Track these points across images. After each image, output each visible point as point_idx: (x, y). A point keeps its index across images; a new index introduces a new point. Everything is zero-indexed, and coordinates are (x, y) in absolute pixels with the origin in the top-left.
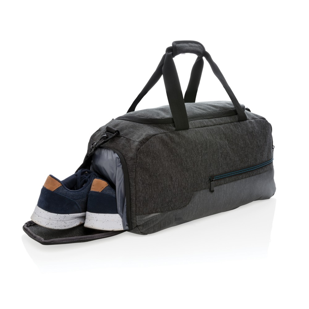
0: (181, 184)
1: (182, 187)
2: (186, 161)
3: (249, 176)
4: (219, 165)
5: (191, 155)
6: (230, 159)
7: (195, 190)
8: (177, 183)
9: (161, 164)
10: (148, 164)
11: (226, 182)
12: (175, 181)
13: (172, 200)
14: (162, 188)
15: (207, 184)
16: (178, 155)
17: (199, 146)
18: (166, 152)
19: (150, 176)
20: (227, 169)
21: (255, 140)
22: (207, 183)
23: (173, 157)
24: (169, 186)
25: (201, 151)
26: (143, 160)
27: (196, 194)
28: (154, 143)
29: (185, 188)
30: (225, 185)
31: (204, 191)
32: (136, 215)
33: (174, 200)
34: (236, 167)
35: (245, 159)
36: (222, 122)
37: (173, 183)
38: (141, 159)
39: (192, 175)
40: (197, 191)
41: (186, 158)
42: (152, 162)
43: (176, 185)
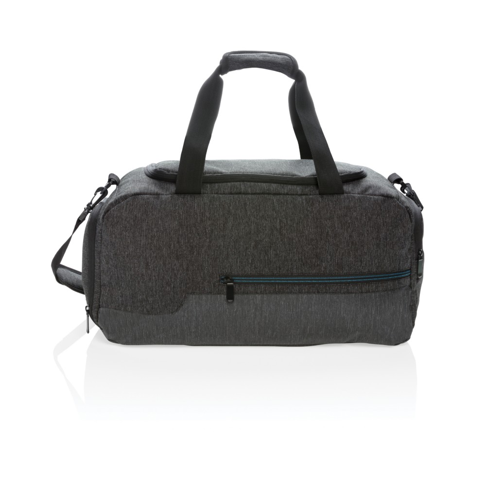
0: (163, 277)
1: (164, 281)
2: (178, 242)
3: (318, 292)
4: (247, 259)
5: (190, 235)
6: (276, 255)
7: (191, 291)
8: (157, 274)
9: (133, 239)
10: (113, 236)
11: (259, 292)
12: (154, 270)
13: (147, 298)
14: (131, 275)
15: (214, 286)
16: (166, 230)
17: (209, 223)
18: (148, 223)
19: (116, 254)
20: (267, 270)
21: (347, 231)
22: (214, 284)
23: (157, 232)
24: (143, 275)
25: (212, 231)
26: (108, 229)
27: (193, 299)
28: (132, 206)
29: (170, 284)
30: (257, 295)
31: (209, 296)
32: (99, 305)
33: (151, 299)
34: (288, 270)
35: (314, 260)
36: (282, 191)
37: (149, 272)
38: (107, 226)
39: (185, 267)
40: (193, 293)
41: (178, 238)
42: (121, 234)
43: (154, 276)
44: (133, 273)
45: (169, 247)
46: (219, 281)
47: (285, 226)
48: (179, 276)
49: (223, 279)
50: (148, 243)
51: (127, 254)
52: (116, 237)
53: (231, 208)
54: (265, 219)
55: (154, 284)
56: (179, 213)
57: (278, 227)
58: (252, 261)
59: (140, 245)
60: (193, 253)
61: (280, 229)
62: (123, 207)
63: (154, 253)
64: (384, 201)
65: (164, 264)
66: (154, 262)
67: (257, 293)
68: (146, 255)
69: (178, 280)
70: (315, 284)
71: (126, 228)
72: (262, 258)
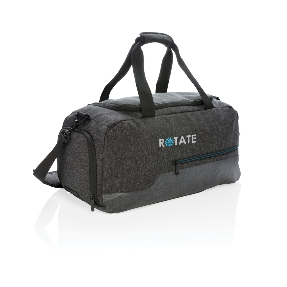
0: (146, 167)
1: (146, 169)
2: (151, 146)
3: (213, 161)
5: (157, 140)
7: (159, 172)
8: (142, 166)
9: (127, 147)
10: (114, 148)
11: (189, 166)
12: (140, 164)
13: (136, 182)
14: (127, 169)
15: (170, 167)
16: (144, 139)
17: (165, 132)
18: (133, 137)
19: (116, 159)
20: (192, 153)
23: (140, 141)
24: (134, 168)
25: (167, 136)
26: (110, 144)
27: (160, 177)
28: (122, 128)
29: (149, 171)
30: (188, 168)
31: (167, 173)
32: (102, 192)
33: (138, 182)
34: (200, 152)
35: (211, 145)
36: (189, 110)
37: (138, 165)
38: (109, 143)
39: (156, 159)
40: (160, 173)
41: (151, 143)
42: (119, 146)
43: (141, 167)
44: (128, 168)
45: (147, 149)
46: (172, 164)
47: (197, 128)
48: (153, 165)
49: (173, 163)
50: (136, 149)
51: (124, 157)
52: (116, 148)
53: (172, 122)
54: (188, 126)
55: (141, 172)
56: (149, 129)
57: (195, 130)
58: (185, 150)
59: (132, 150)
60: (159, 151)
61: (196, 130)
62: (117, 130)
63: (140, 154)
64: (229, 109)
65: (146, 159)
66: (140, 159)
67: (188, 167)
68: (135, 156)
69: (153, 168)
70: (211, 157)
71: (121, 142)
72: (190, 147)
